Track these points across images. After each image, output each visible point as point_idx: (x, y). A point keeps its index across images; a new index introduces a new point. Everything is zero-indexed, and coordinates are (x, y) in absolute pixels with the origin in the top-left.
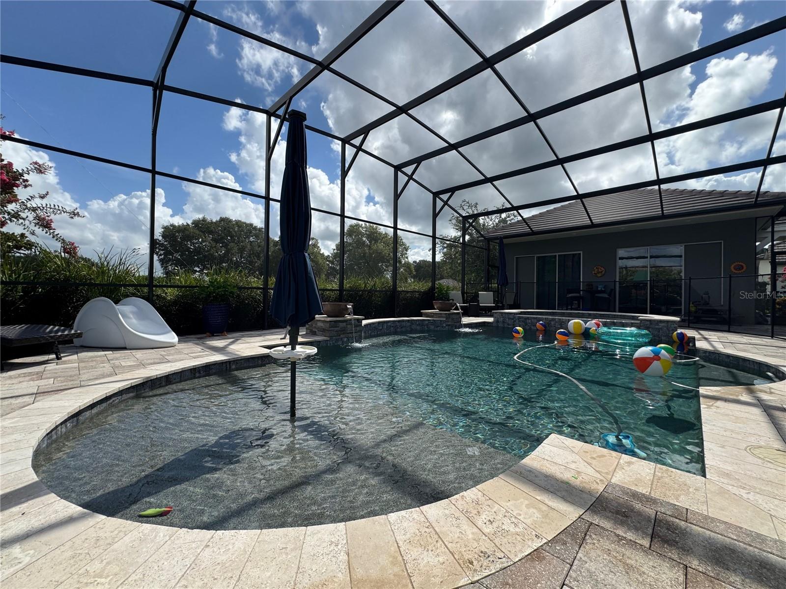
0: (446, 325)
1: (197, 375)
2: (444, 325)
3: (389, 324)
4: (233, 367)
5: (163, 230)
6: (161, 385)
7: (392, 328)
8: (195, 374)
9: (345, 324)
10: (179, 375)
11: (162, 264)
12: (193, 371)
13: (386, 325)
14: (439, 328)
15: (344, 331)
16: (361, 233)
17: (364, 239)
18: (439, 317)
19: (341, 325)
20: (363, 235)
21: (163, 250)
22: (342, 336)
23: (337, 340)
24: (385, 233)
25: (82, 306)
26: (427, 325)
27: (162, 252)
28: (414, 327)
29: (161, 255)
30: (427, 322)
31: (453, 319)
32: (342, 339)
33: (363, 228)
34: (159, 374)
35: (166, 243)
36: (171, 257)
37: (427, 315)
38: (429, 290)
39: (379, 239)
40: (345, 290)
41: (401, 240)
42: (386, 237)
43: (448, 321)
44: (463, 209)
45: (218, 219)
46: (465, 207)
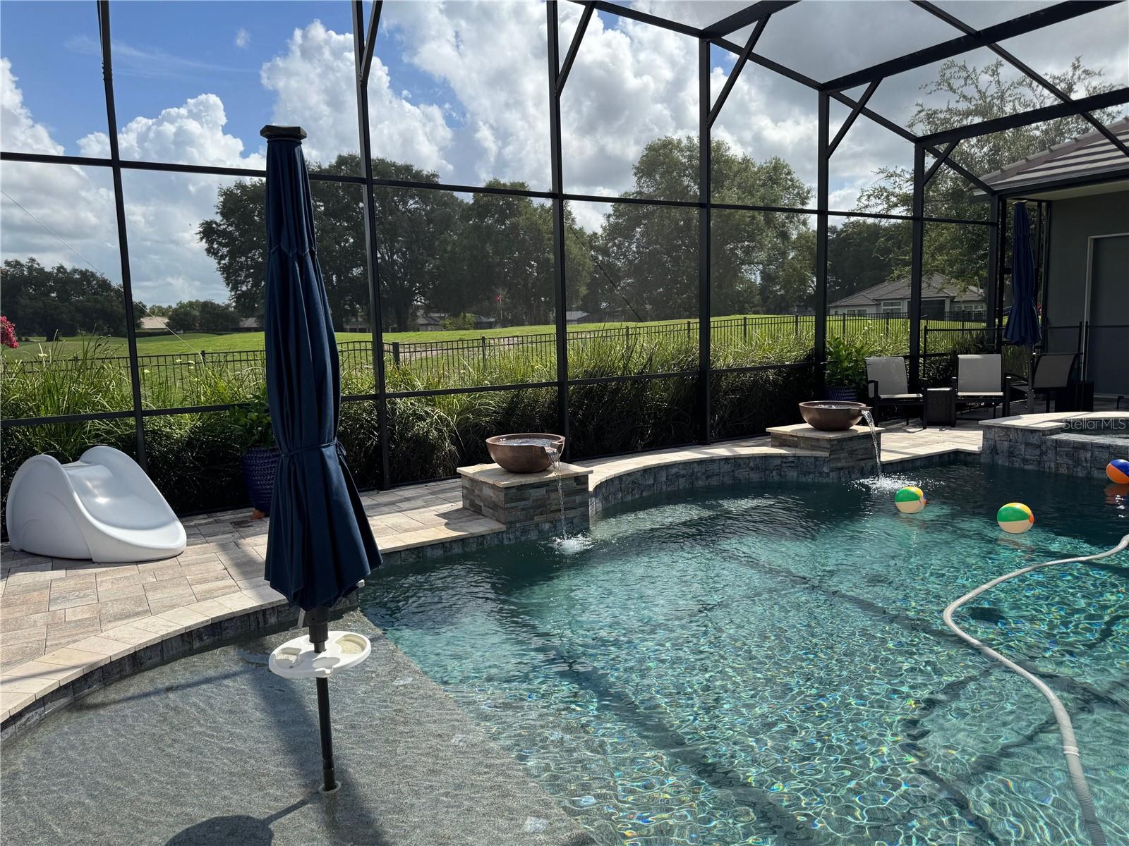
0: (832, 471)
1: (197, 645)
2: (826, 470)
3: (674, 470)
4: (272, 620)
5: (222, 199)
6: (124, 673)
7: (681, 480)
8: (190, 643)
9: (543, 491)
10: (159, 648)
11: (227, 279)
12: (186, 638)
13: (664, 474)
14: (810, 479)
15: (541, 507)
16: (676, 164)
17: (686, 181)
18: (813, 448)
19: (535, 494)
20: (682, 169)
21: (225, 245)
22: (536, 519)
23: (525, 531)
24: (744, 160)
25: (20, 464)
26: (779, 468)
27: (225, 250)
28: (742, 474)
29: (222, 258)
30: (778, 462)
31: (852, 452)
32: (537, 525)
33: (681, 150)
34: (115, 655)
35: (231, 229)
36: (243, 259)
37: (781, 441)
38: (809, 357)
39: (727, 177)
40: (571, 383)
41: (789, 173)
42: (746, 169)
43: (839, 459)
44: (952, 89)
45: (334, 161)
46: (956, 84)
